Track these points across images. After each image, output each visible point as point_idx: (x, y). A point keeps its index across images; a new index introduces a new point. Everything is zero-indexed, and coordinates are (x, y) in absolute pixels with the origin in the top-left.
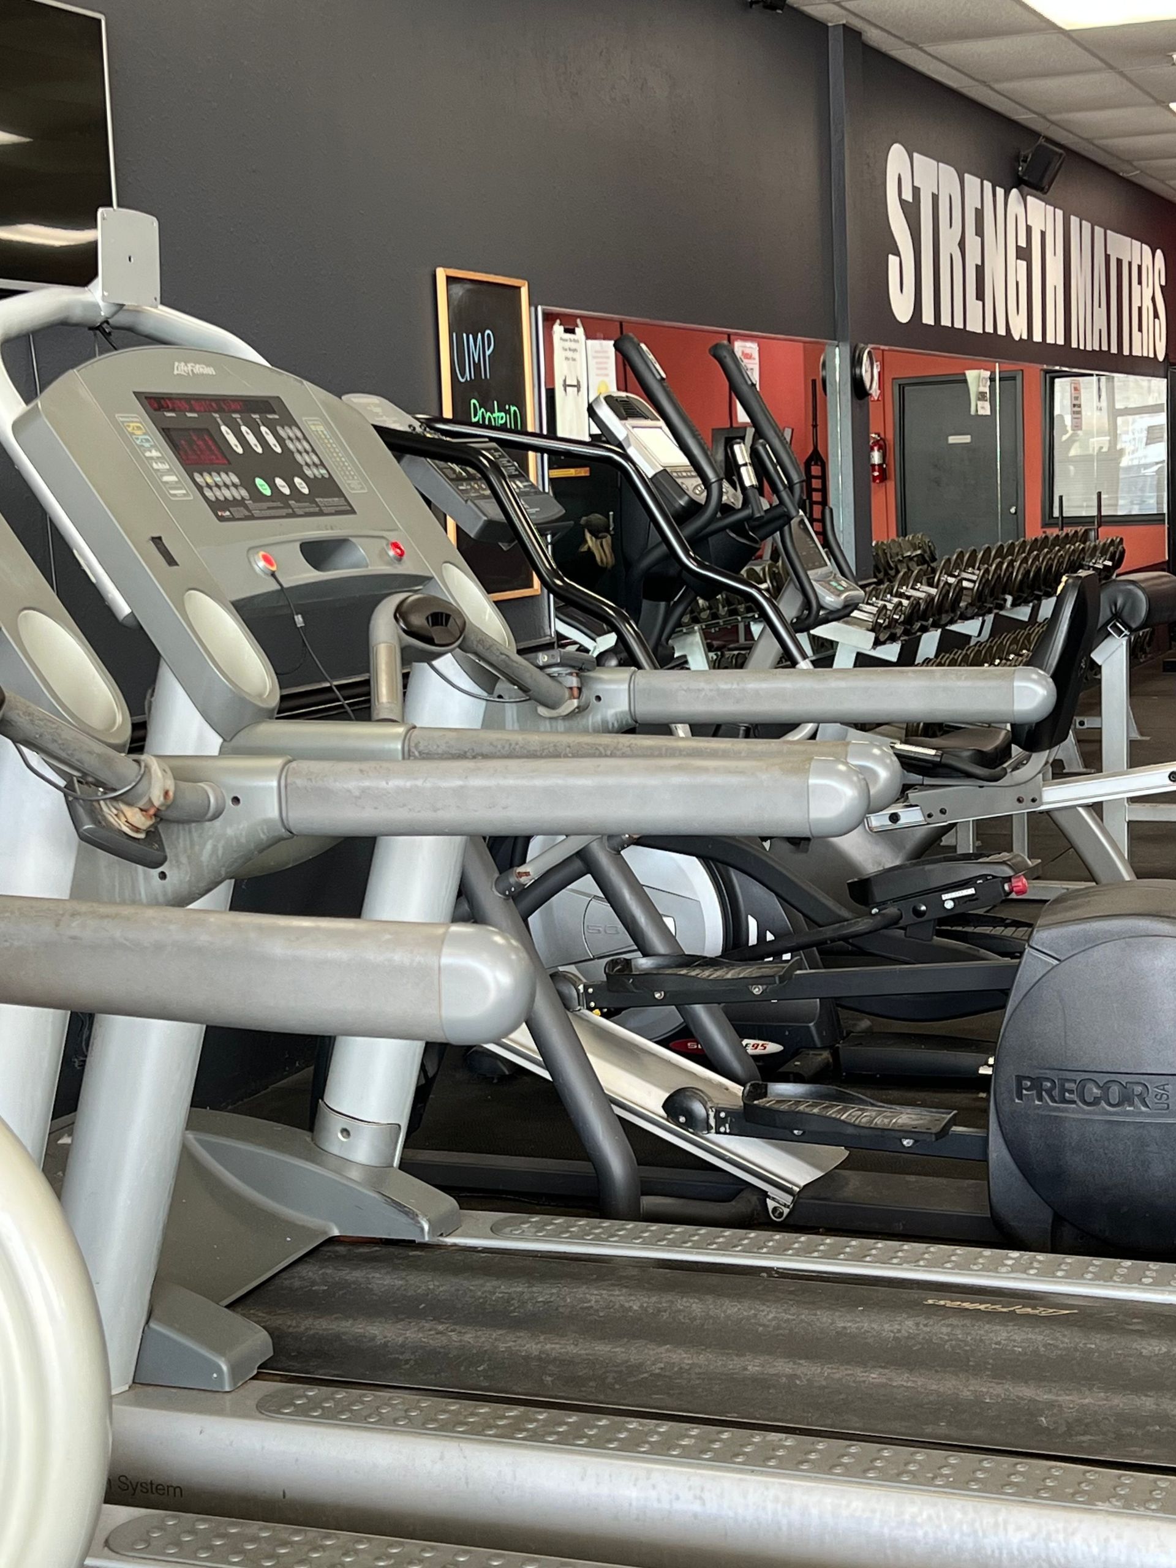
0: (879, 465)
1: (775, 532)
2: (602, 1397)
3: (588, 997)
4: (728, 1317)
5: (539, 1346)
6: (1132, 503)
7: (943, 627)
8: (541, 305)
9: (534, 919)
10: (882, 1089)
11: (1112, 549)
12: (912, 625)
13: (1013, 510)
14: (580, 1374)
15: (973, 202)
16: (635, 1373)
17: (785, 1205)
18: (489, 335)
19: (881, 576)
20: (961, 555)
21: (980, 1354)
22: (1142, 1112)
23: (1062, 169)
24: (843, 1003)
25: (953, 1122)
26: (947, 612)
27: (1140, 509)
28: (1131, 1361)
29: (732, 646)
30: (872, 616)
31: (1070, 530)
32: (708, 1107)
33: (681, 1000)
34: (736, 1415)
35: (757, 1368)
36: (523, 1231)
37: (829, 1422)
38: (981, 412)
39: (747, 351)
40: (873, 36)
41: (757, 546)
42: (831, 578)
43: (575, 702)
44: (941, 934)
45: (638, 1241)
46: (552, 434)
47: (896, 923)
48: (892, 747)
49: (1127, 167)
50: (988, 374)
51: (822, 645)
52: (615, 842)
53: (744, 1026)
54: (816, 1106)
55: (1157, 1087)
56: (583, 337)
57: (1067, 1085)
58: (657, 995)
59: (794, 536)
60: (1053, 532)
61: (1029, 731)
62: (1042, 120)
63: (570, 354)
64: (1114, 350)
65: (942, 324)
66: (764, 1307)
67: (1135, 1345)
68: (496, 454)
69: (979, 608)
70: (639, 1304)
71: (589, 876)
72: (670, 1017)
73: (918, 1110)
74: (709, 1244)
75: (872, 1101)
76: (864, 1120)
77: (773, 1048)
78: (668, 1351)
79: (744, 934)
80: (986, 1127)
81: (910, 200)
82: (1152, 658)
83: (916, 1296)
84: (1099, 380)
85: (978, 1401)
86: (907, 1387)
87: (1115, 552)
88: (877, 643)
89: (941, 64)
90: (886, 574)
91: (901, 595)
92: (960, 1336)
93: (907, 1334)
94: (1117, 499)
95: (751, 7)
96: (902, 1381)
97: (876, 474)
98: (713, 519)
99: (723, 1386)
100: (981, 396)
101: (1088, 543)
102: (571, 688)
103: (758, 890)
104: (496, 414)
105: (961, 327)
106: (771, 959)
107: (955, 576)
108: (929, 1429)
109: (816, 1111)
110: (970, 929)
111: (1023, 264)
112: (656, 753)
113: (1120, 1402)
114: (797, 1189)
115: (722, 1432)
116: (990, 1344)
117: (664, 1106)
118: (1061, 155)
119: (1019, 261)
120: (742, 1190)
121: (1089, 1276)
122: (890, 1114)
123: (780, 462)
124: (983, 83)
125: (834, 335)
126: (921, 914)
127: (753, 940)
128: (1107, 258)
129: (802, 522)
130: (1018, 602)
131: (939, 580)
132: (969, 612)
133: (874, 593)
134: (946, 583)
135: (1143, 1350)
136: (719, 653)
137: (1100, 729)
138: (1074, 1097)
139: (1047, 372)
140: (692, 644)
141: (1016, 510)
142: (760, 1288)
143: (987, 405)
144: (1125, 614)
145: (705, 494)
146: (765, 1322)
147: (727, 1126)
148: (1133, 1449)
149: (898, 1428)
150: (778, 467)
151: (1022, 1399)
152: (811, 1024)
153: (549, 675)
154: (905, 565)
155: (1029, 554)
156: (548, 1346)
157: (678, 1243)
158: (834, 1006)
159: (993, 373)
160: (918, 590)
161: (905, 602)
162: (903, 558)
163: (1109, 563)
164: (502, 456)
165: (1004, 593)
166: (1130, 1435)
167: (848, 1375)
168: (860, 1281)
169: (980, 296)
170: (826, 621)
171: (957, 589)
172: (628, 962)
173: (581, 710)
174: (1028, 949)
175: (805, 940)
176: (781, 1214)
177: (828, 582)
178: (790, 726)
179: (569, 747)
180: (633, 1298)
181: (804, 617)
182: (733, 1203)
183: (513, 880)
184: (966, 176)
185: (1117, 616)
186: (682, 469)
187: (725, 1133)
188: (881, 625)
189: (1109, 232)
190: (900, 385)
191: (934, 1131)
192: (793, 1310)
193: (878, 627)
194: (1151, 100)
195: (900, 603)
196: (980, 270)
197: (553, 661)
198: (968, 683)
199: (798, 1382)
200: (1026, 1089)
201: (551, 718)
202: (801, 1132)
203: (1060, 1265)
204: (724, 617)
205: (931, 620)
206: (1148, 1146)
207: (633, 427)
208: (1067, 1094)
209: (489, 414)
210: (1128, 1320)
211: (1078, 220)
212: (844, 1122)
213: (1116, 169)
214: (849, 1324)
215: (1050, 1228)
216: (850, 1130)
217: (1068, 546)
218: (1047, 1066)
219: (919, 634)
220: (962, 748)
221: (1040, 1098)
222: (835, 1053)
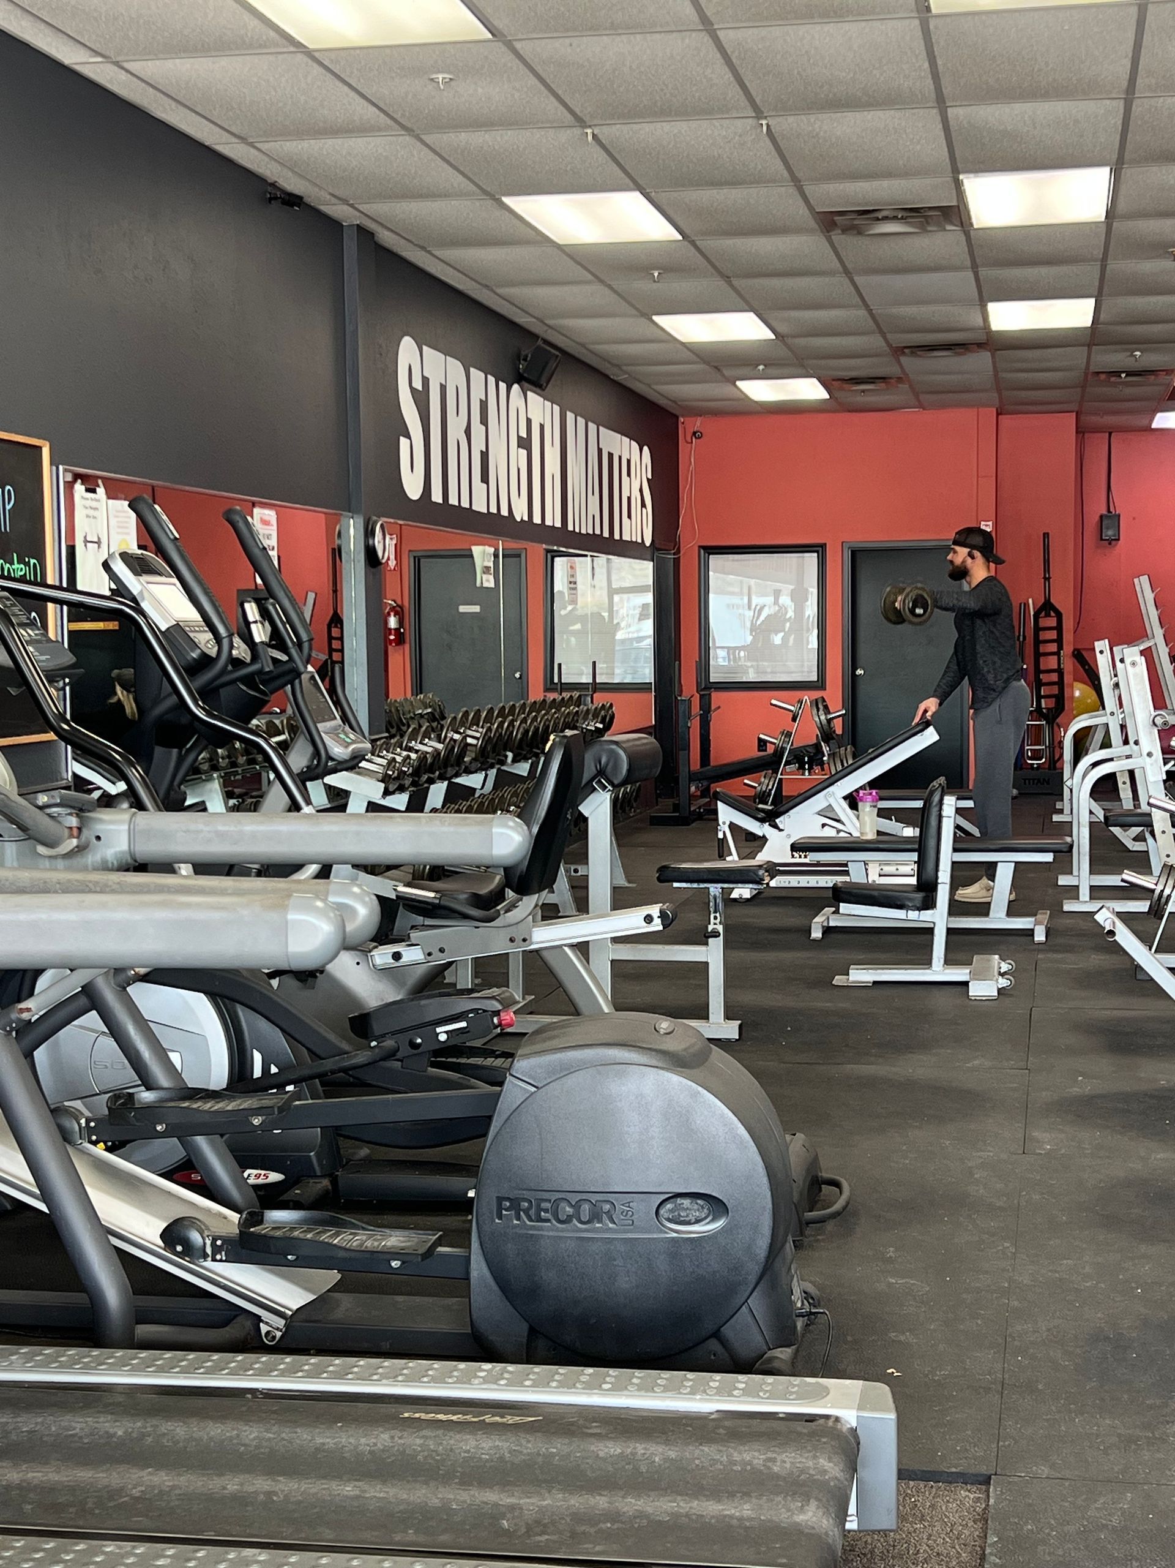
0: (395, 629)
1: (286, 685)
2: (81, 1523)
3: (90, 1131)
4: (211, 1439)
5: (21, 1475)
6: (625, 672)
7: (449, 779)
8: (62, 464)
9: (40, 1054)
10: (378, 1214)
11: (603, 713)
12: (419, 777)
13: (517, 675)
14: (60, 1501)
15: (477, 394)
16: (116, 1497)
17: (278, 1329)
18: (9, 490)
19: (393, 731)
20: (466, 714)
21: (449, 1463)
22: (610, 1229)
23: (558, 369)
24: (343, 1133)
25: (439, 1242)
26: (452, 766)
27: (633, 678)
28: (588, 1463)
29: (254, 794)
30: (382, 768)
31: (566, 695)
32: (205, 1236)
33: (183, 1131)
34: (213, 1533)
35: (235, 1487)
36: (12, 1363)
37: (303, 1535)
38: (486, 585)
39: (266, 518)
40: (386, 238)
41: (266, 698)
42: (340, 731)
43: (75, 842)
44: (434, 1065)
45: (126, 1369)
46: (72, 587)
47: (394, 1055)
48: (395, 890)
49: (615, 370)
50: (492, 550)
51: (338, 795)
52: (121, 977)
53: (244, 1158)
54: (310, 1232)
55: (623, 1205)
56: (104, 497)
57: (544, 1205)
58: (159, 1128)
59: (304, 689)
60: (551, 696)
61: (520, 876)
62: (540, 324)
63: (91, 512)
64: (606, 534)
65: (450, 502)
66: (247, 1428)
67: (593, 1448)
68: (8, 603)
69: (482, 763)
70: (123, 1430)
71: (94, 1012)
72: (171, 1150)
73: (406, 1233)
74: (196, 1369)
75: (364, 1225)
76: (354, 1244)
77: (275, 1177)
78: (150, 1474)
79: (249, 1067)
80: (469, 1247)
81: (420, 388)
82: (641, 813)
83: (394, 1410)
84: (593, 561)
85: (445, 1508)
86: (380, 1498)
87: (606, 716)
88: (387, 793)
89: (448, 268)
90: (399, 729)
91: (410, 749)
92: (432, 1447)
93: (382, 1448)
94: (613, 668)
95: (270, 202)
96: (377, 1492)
97: (392, 637)
98: (224, 671)
99: (201, 1506)
100: (486, 570)
101: (581, 707)
102: (71, 828)
103: (263, 1025)
104: (16, 566)
105: (468, 506)
106: (275, 1091)
107: (460, 733)
108: (398, 1537)
109: (309, 1236)
110: (463, 1061)
111: (523, 453)
112: (145, 890)
113: (577, 1502)
114: (290, 1313)
115: (197, 1551)
116: (460, 1453)
117: (162, 1236)
118: (557, 356)
119: (520, 450)
120: (236, 1316)
121: (554, 1384)
122: (379, 1237)
123: (289, 621)
124: (486, 286)
125: (350, 507)
126: (416, 1046)
127: (257, 1073)
128: (600, 451)
129: (313, 678)
130: (518, 758)
131: (446, 737)
132: (473, 766)
133: (384, 746)
134: (452, 739)
135: (599, 1452)
136: (240, 800)
137: (587, 876)
138: (548, 1216)
139: (548, 551)
140: (211, 791)
141: (521, 675)
142: (244, 1409)
143: (491, 578)
144: (609, 769)
145: (216, 648)
146: (247, 1442)
147: (223, 1253)
148: (586, 1546)
149: (370, 1537)
150: (288, 626)
151: (486, 1503)
152: (312, 1154)
153: (49, 815)
154: (416, 722)
155: (528, 715)
156: (30, 1475)
157: (166, 1369)
158: (335, 1134)
159: (497, 550)
160: (426, 745)
161: (413, 756)
162: (415, 715)
163: (601, 726)
164: (13, 605)
165: (505, 750)
166: (584, 1533)
167: (324, 1489)
168: (341, 1399)
169: (485, 479)
170: (334, 771)
171: (462, 745)
172: (131, 1095)
173: (81, 849)
174: (509, 1078)
175: (306, 1072)
176: (274, 1337)
177: (337, 735)
178: (298, 867)
179: (59, 883)
180: (118, 1424)
181: (313, 767)
182: (227, 1328)
183: (14, 1016)
184: (472, 370)
185: (601, 773)
186: (194, 624)
187: (221, 1261)
188: (390, 776)
189: (601, 428)
190: (415, 557)
191: (420, 1252)
192: (275, 1428)
193: (387, 779)
194: (634, 312)
195: (408, 757)
196: (485, 456)
197: (53, 801)
198: (452, 829)
199: (275, 1498)
200: (506, 1210)
201: (50, 857)
202: (295, 1257)
203: (528, 1375)
204: (243, 765)
205: (437, 773)
206: (615, 1260)
207: (148, 583)
208: (543, 1213)
209: (8, 565)
210: (588, 1425)
211: (573, 416)
212: (335, 1245)
213: (608, 372)
214: (328, 1440)
215: (525, 1340)
216: (341, 1254)
217: (563, 709)
218: (525, 1187)
219: (426, 785)
220: (459, 892)
221: (518, 1218)
222: (334, 1181)
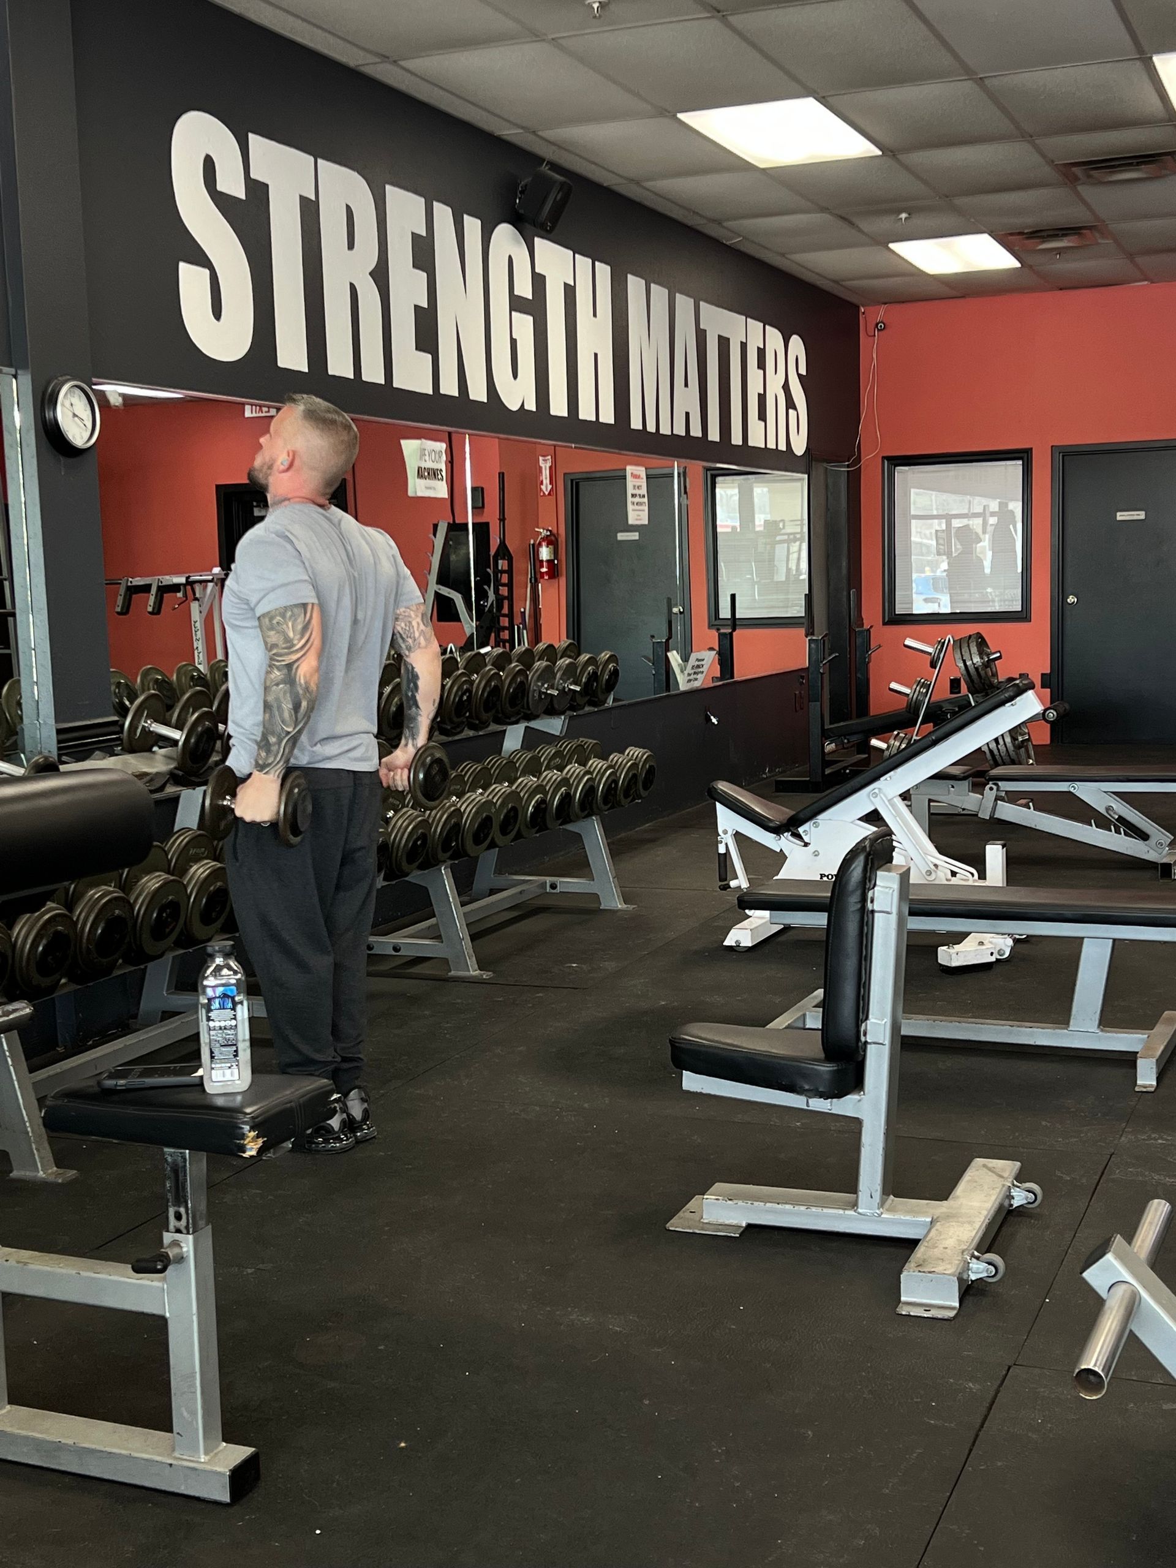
0: (548, 561)
13: (676, 610)
15: (405, 225)
64: (714, 435)
81: (240, 195)
97: (544, 570)
105: (381, 381)
111: (524, 318)
119: (516, 314)
124: (388, 59)
125: (12, 359)
128: (701, 336)
139: (707, 469)
141: (683, 610)
184: (390, 188)
189: (703, 304)
190: (573, 480)
196: (426, 314)
211: (642, 281)
213: (713, 234)
